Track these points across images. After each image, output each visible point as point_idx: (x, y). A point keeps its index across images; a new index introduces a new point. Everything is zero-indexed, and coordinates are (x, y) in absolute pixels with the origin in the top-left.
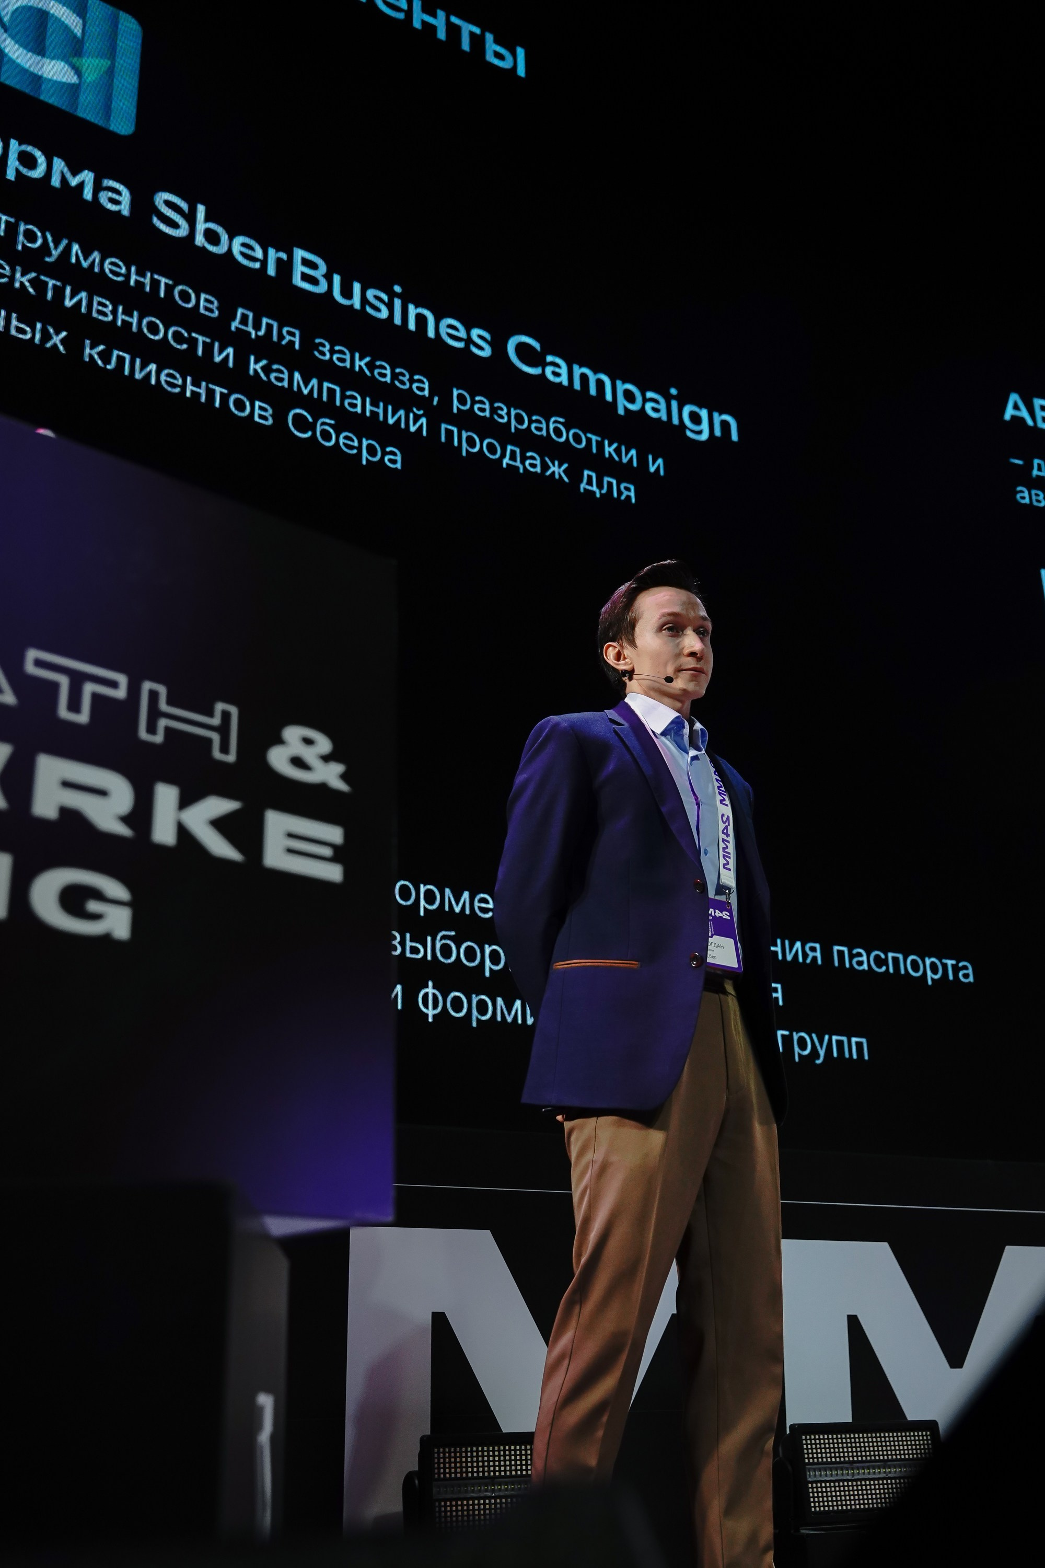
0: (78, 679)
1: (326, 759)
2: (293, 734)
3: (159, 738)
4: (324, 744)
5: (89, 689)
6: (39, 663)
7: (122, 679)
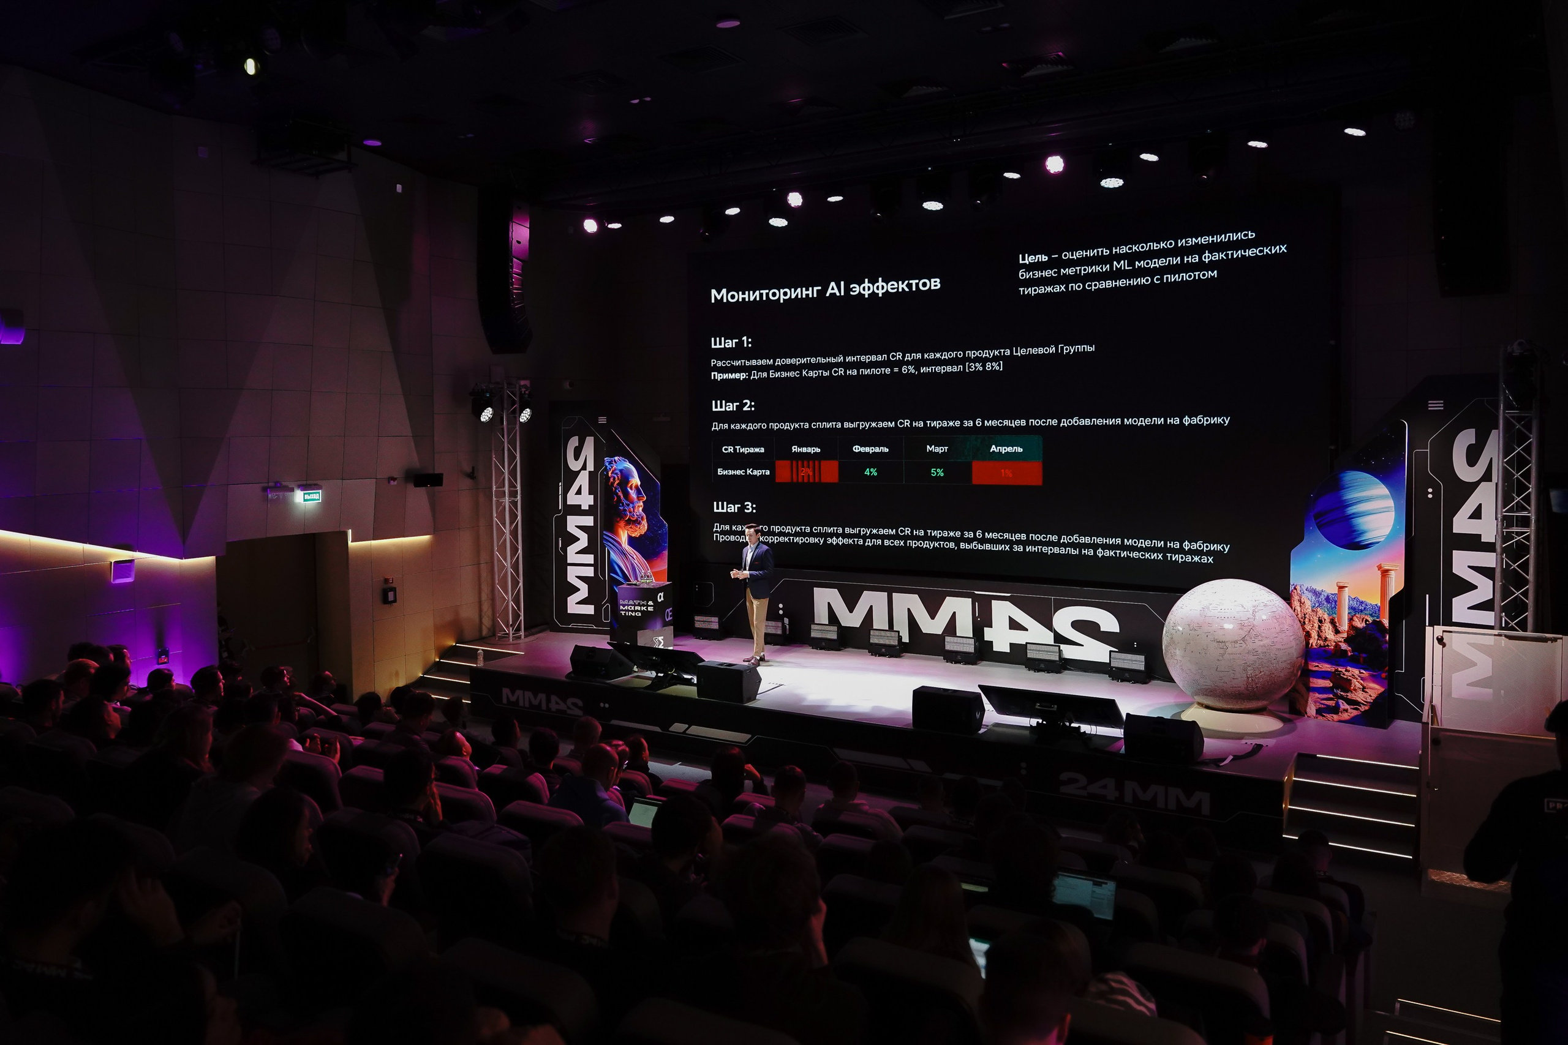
2: (649, 602)
3: (641, 604)
6: (635, 602)
7: (639, 601)
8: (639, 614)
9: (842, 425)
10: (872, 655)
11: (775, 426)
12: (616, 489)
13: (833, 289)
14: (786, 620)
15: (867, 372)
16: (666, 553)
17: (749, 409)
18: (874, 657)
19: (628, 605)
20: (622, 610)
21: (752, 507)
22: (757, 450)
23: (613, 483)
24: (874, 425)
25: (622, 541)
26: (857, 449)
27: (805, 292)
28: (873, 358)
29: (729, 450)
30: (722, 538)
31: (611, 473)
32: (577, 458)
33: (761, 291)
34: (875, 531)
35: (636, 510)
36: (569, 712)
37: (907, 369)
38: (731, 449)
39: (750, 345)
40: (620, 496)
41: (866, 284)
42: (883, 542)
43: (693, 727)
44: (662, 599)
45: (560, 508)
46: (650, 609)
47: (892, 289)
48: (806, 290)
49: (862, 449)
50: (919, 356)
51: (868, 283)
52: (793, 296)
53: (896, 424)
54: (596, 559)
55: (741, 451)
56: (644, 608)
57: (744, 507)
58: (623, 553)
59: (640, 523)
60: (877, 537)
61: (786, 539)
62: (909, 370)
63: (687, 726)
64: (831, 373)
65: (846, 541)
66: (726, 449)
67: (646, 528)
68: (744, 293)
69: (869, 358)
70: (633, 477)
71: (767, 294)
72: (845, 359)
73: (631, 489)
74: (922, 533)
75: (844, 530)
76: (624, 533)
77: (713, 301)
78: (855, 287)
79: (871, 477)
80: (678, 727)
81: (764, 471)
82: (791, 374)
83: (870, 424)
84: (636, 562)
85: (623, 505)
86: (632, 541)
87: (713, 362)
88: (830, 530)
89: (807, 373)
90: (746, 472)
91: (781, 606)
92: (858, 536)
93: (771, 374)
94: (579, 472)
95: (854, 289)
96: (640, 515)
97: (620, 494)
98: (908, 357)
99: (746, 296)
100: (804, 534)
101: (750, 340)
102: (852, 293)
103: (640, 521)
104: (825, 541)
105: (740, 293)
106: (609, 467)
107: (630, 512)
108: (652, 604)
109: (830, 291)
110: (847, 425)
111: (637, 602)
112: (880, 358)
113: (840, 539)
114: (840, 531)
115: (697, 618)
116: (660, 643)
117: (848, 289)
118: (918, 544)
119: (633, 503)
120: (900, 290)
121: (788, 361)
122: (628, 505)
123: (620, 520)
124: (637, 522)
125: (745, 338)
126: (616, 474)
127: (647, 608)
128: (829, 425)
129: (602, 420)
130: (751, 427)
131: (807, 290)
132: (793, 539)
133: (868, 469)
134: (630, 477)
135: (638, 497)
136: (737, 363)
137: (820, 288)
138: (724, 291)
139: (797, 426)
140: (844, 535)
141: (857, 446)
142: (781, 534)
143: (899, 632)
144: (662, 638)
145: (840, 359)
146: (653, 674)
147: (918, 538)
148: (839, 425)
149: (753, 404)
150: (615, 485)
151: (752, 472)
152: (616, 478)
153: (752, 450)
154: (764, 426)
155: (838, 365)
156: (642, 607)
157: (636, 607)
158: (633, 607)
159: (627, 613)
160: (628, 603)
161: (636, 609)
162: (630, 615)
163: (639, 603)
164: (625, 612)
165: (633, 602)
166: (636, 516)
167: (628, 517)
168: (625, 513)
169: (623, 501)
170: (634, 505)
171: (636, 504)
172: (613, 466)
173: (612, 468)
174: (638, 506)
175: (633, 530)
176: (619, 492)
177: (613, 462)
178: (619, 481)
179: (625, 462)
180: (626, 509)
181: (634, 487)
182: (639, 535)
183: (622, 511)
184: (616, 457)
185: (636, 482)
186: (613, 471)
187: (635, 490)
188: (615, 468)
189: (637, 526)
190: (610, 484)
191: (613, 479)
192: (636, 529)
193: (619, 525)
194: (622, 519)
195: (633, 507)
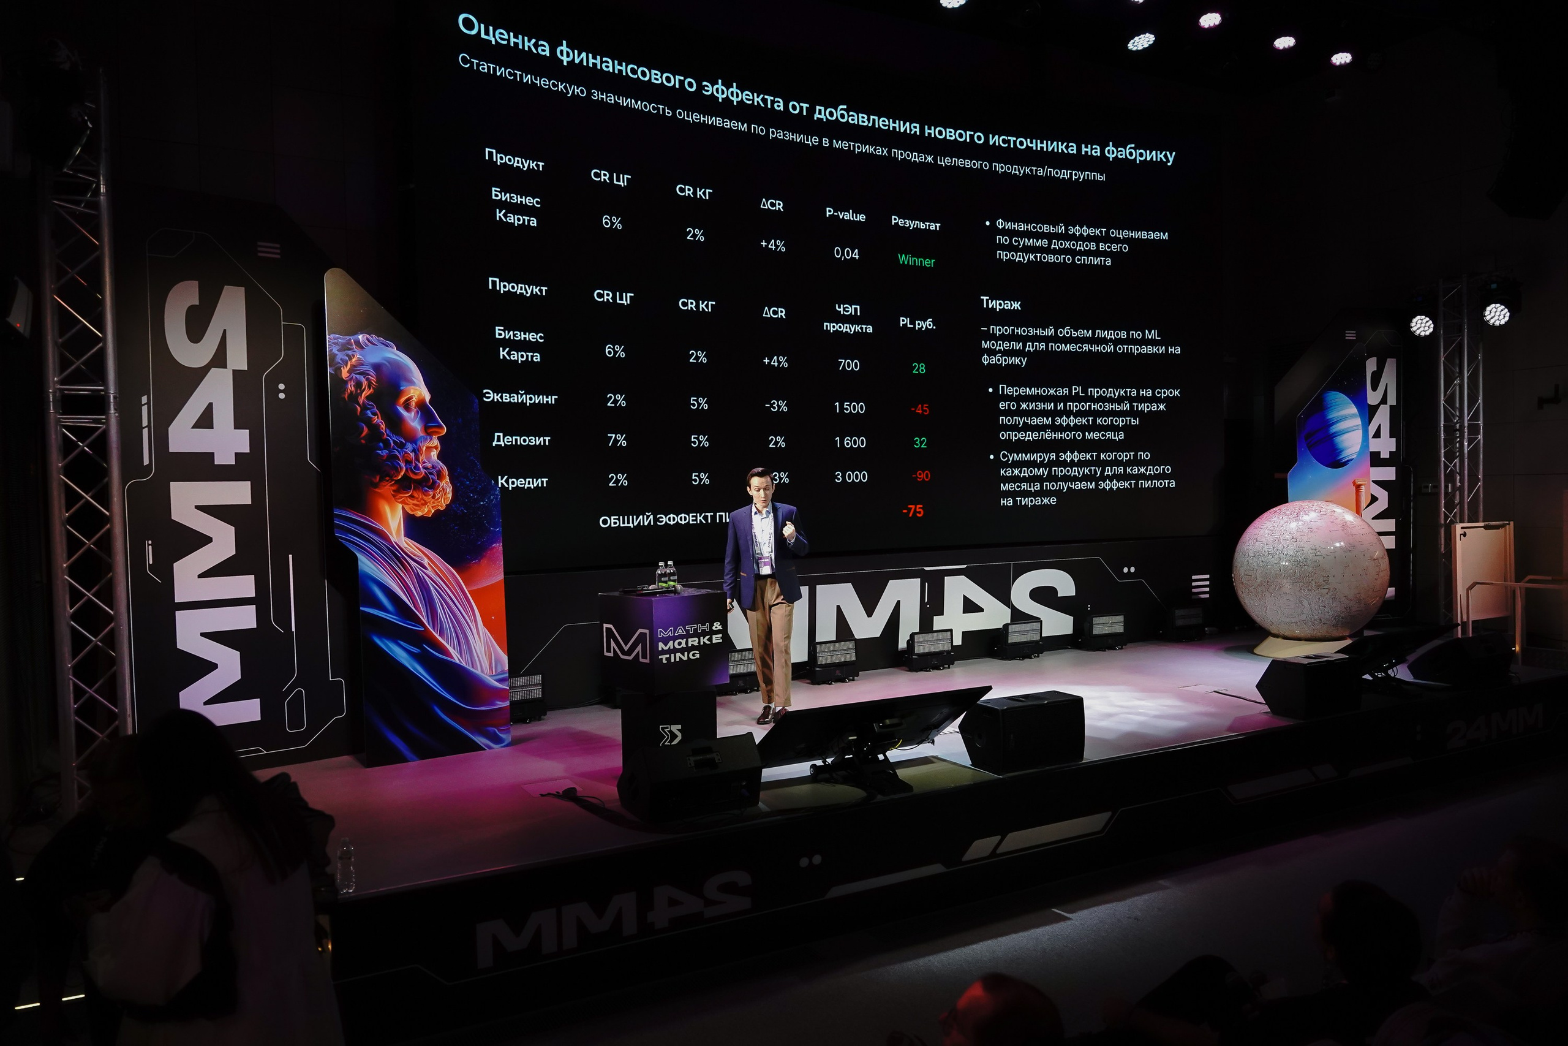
2: (715, 624)
3: (700, 631)
4: (719, 623)
5: (693, 628)
6: (688, 627)
7: (696, 625)
8: (695, 653)
12: (365, 408)
16: (499, 547)
19: (674, 638)
20: (664, 652)
23: (354, 397)
25: (388, 527)
31: (350, 372)
32: (195, 335)
35: (422, 457)
40: (377, 426)
43: (1011, 836)
45: (146, 462)
46: (717, 639)
56: (705, 640)
58: (394, 557)
59: (433, 486)
63: (999, 838)
67: (450, 495)
70: (412, 383)
73: (407, 407)
76: (393, 509)
80: (981, 847)
85: (387, 443)
86: (415, 527)
94: (204, 371)
96: (433, 467)
97: (377, 420)
103: (434, 482)
106: (340, 356)
107: (408, 462)
108: (720, 628)
111: (691, 628)
119: (413, 440)
122: (402, 446)
123: (381, 480)
124: (427, 484)
126: (365, 374)
127: (710, 640)
129: (269, 251)
134: (403, 383)
135: (426, 428)
150: (362, 399)
152: (365, 383)
156: (702, 638)
157: (690, 640)
158: (685, 640)
159: (672, 655)
160: (674, 634)
161: (690, 645)
162: (678, 660)
163: (696, 630)
164: (668, 656)
165: (685, 629)
166: (422, 470)
167: (402, 474)
168: (395, 463)
169: (388, 435)
170: (416, 445)
171: (421, 442)
172: (354, 356)
173: (350, 359)
174: (427, 448)
175: (415, 502)
176: (375, 414)
177: (352, 345)
178: (372, 390)
179: (387, 346)
180: (397, 453)
181: (414, 404)
182: (433, 511)
183: (385, 458)
184: (361, 333)
185: (418, 393)
186: (353, 366)
187: (418, 412)
188: (359, 359)
189: (426, 491)
190: (346, 397)
191: (354, 386)
192: (425, 498)
193: (379, 491)
194: (387, 478)
195: (414, 451)
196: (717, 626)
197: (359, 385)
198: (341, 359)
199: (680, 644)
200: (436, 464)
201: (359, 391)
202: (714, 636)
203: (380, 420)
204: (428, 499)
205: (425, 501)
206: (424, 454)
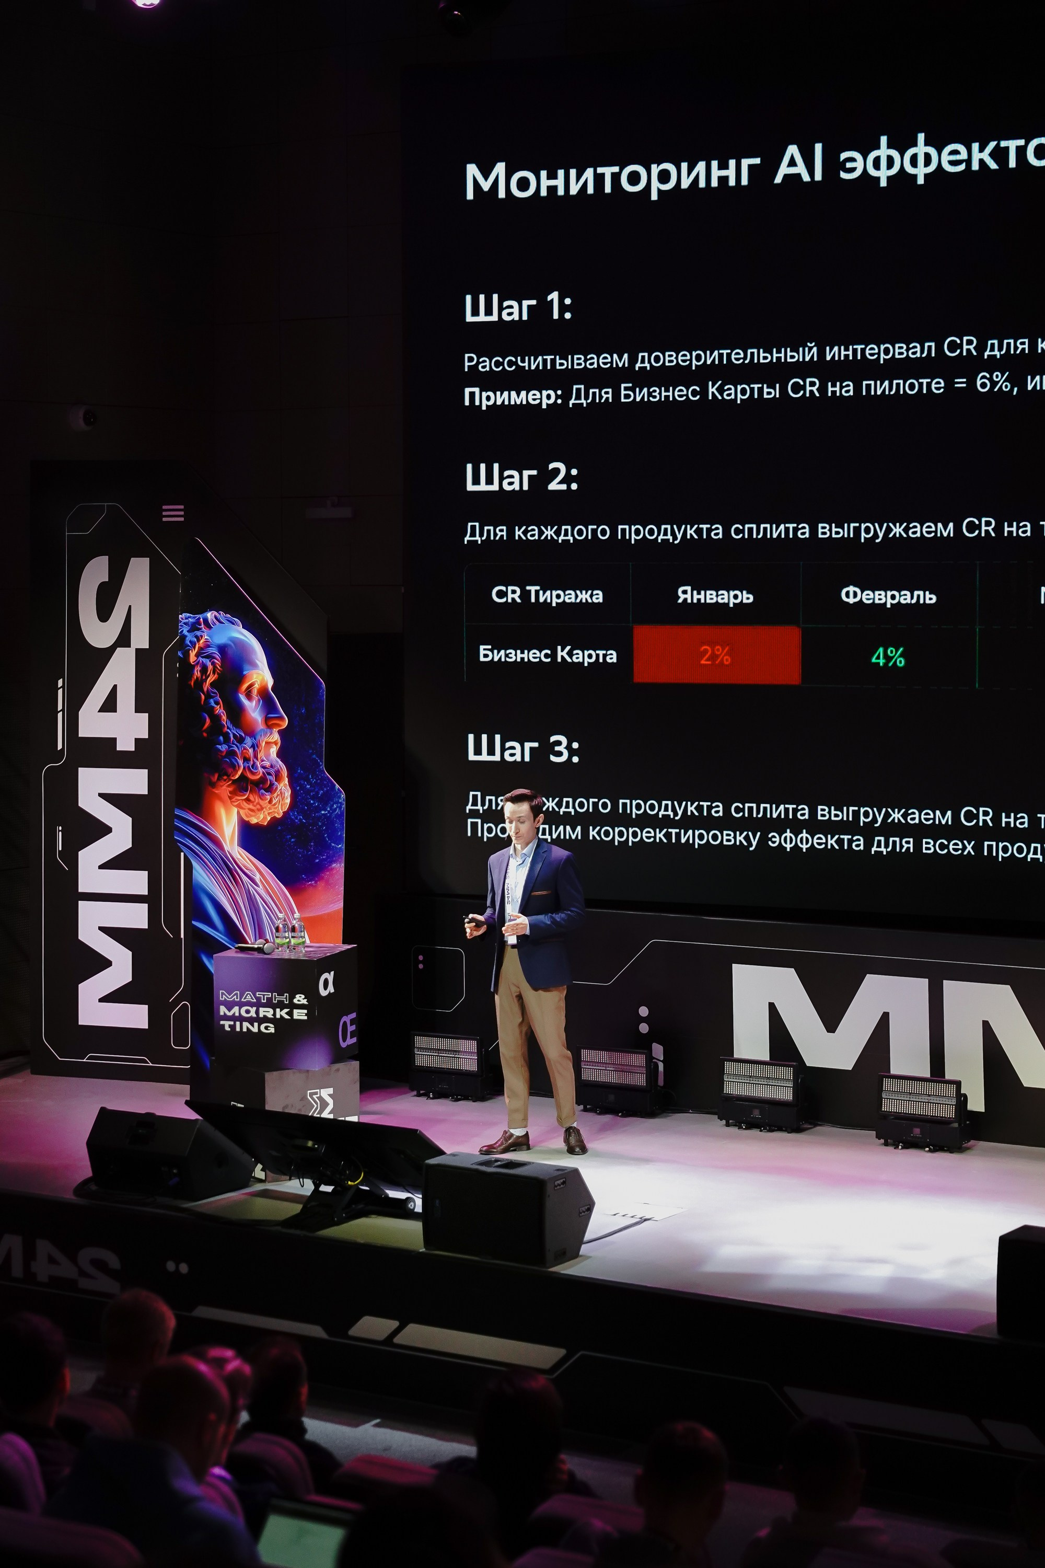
0: (264, 995)
1: (303, 999)
2: (297, 996)
3: (276, 1002)
4: (303, 996)
5: (266, 996)
6: (258, 994)
7: (270, 994)
8: (269, 1027)
9: (814, 531)
10: (886, 1144)
11: (633, 533)
12: (208, 696)
13: (792, 163)
14: (658, 1050)
15: (880, 388)
16: (339, 868)
17: (564, 487)
18: (891, 1149)
19: (241, 1005)
20: (226, 1018)
21: (569, 747)
22: (584, 596)
23: (200, 683)
24: (898, 530)
25: (223, 833)
26: (851, 595)
27: (716, 173)
28: (899, 351)
29: (510, 596)
30: (490, 830)
31: (197, 655)
32: (104, 614)
33: (600, 170)
34: (897, 816)
35: (261, 755)
36: (84, 1283)
37: (991, 379)
38: (514, 594)
39: (568, 316)
40: (218, 717)
41: (884, 151)
42: (918, 845)
43: (414, 1327)
44: (331, 989)
45: (60, 747)
46: (300, 1014)
47: (952, 163)
48: (720, 168)
49: (868, 597)
50: (1023, 345)
51: (889, 147)
52: (685, 183)
53: (958, 529)
54: (153, 883)
55: (542, 600)
56: (282, 1013)
57: (548, 748)
58: (227, 869)
59: (270, 789)
60: (902, 830)
61: (660, 835)
62: (994, 384)
63: (395, 1324)
64: (783, 390)
65: (819, 841)
66: (501, 594)
67: (288, 801)
68: (552, 176)
69: (887, 351)
70: (255, 666)
71: (616, 177)
72: (822, 353)
73: (249, 696)
74: (1023, 821)
75: (813, 813)
76: (228, 814)
77: (470, 196)
78: (853, 160)
79: (890, 671)
80: (372, 1327)
81: (601, 653)
82: (679, 393)
83: (889, 530)
84: (261, 890)
85: (226, 736)
86: (249, 836)
87: (469, 360)
88: (777, 812)
89: (721, 390)
90: (554, 655)
91: (644, 1011)
92: (851, 827)
93: (623, 392)
94: (109, 652)
95: (849, 165)
96: (272, 766)
97: (220, 710)
98: (994, 350)
99: (559, 182)
100: (708, 823)
101: (568, 301)
102: (843, 175)
103: (272, 784)
104: (764, 840)
105: (544, 174)
106: (190, 637)
107: (246, 760)
108: (305, 1002)
109: (784, 170)
110: (824, 530)
111: (264, 996)
112: (916, 351)
113: (804, 835)
114: (804, 813)
115: (420, 1041)
116: (324, 1104)
117: (833, 165)
118: (1013, 850)
119: (252, 734)
120: (975, 166)
121: (670, 359)
122: (241, 740)
123: (219, 779)
124: (264, 786)
125: (554, 296)
126: (210, 657)
127: (290, 1014)
128: (777, 531)
129: (173, 514)
130: (568, 534)
131: (723, 166)
132: (678, 835)
133: (881, 650)
134: (246, 667)
135: (267, 720)
136: (533, 363)
137: (757, 161)
138: (500, 168)
139: (691, 532)
140: (814, 826)
141: (851, 589)
142: (645, 821)
143: (958, 1084)
144: (331, 1091)
145: (810, 353)
146: (307, 1187)
147: (1012, 835)
148: (805, 532)
149: (574, 472)
150: (206, 686)
151: (570, 654)
152: (210, 667)
153: (570, 597)
154: (604, 532)
155: (803, 370)
156: (278, 1010)
157: (261, 1010)
158: (255, 1009)
159: (238, 1024)
160: (241, 998)
161: (261, 1015)
162: (245, 1030)
163: (269, 1000)
164: (232, 1023)
165: (255, 995)
166: (261, 770)
167: (240, 773)
168: (233, 760)
169: (228, 728)
170: (255, 739)
171: (261, 736)
172: (202, 636)
173: (198, 640)
174: (267, 743)
175: (251, 806)
176: (217, 703)
177: (200, 625)
178: (216, 675)
179: (233, 624)
180: (236, 749)
181: (256, 692)
182: (269, 818)
183: (224, 754)
184: (210, 611)
185: (261, 678)
186: (201, 649)
187: (259, 700)
188: (207, 641)
189: (263, 794)
190: (192, 684)
191: (200, 671)
192: (262, 802)
193: (216, 792)
194: (225, 777)
195: (253, 746)
196: (300, 999)
197: (204, 669)
198: (190, 642)
199: (248, 1012)
200: (274, 763)
201: (204, 677)
202: (296, 1011)
203: (222, 710)
204: (264, 803)
205: (260, 805)
206: (263, 751)
